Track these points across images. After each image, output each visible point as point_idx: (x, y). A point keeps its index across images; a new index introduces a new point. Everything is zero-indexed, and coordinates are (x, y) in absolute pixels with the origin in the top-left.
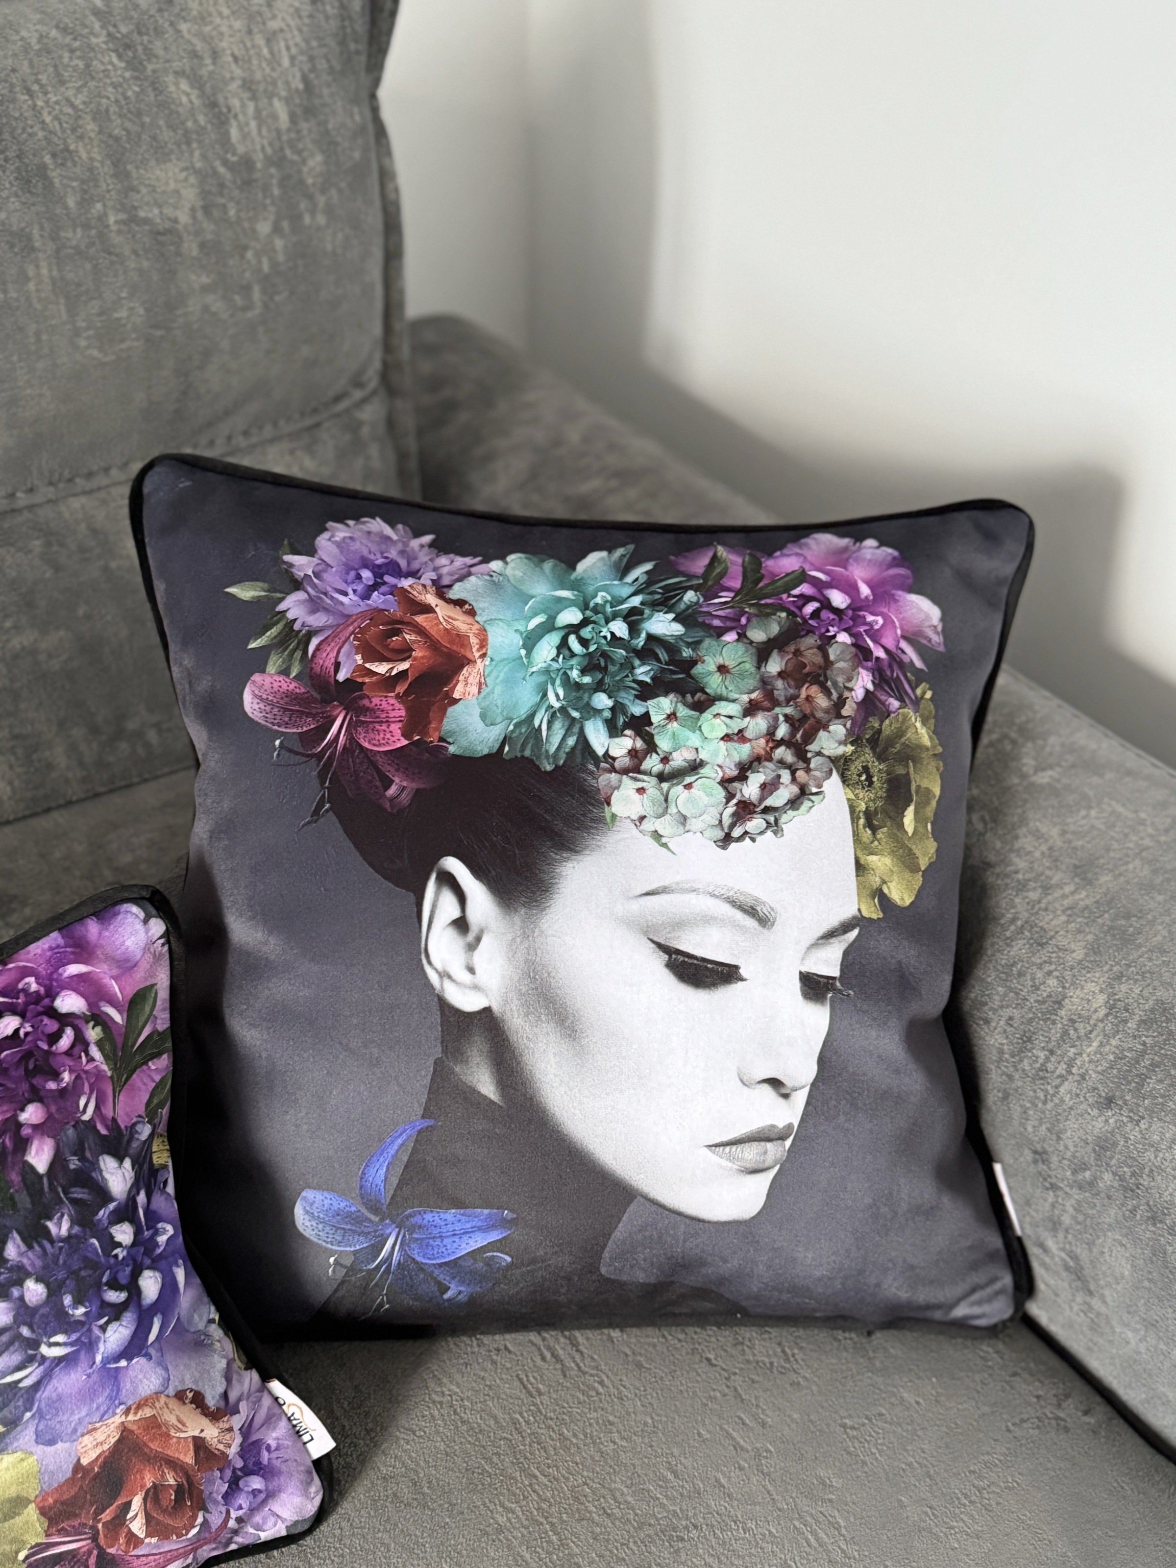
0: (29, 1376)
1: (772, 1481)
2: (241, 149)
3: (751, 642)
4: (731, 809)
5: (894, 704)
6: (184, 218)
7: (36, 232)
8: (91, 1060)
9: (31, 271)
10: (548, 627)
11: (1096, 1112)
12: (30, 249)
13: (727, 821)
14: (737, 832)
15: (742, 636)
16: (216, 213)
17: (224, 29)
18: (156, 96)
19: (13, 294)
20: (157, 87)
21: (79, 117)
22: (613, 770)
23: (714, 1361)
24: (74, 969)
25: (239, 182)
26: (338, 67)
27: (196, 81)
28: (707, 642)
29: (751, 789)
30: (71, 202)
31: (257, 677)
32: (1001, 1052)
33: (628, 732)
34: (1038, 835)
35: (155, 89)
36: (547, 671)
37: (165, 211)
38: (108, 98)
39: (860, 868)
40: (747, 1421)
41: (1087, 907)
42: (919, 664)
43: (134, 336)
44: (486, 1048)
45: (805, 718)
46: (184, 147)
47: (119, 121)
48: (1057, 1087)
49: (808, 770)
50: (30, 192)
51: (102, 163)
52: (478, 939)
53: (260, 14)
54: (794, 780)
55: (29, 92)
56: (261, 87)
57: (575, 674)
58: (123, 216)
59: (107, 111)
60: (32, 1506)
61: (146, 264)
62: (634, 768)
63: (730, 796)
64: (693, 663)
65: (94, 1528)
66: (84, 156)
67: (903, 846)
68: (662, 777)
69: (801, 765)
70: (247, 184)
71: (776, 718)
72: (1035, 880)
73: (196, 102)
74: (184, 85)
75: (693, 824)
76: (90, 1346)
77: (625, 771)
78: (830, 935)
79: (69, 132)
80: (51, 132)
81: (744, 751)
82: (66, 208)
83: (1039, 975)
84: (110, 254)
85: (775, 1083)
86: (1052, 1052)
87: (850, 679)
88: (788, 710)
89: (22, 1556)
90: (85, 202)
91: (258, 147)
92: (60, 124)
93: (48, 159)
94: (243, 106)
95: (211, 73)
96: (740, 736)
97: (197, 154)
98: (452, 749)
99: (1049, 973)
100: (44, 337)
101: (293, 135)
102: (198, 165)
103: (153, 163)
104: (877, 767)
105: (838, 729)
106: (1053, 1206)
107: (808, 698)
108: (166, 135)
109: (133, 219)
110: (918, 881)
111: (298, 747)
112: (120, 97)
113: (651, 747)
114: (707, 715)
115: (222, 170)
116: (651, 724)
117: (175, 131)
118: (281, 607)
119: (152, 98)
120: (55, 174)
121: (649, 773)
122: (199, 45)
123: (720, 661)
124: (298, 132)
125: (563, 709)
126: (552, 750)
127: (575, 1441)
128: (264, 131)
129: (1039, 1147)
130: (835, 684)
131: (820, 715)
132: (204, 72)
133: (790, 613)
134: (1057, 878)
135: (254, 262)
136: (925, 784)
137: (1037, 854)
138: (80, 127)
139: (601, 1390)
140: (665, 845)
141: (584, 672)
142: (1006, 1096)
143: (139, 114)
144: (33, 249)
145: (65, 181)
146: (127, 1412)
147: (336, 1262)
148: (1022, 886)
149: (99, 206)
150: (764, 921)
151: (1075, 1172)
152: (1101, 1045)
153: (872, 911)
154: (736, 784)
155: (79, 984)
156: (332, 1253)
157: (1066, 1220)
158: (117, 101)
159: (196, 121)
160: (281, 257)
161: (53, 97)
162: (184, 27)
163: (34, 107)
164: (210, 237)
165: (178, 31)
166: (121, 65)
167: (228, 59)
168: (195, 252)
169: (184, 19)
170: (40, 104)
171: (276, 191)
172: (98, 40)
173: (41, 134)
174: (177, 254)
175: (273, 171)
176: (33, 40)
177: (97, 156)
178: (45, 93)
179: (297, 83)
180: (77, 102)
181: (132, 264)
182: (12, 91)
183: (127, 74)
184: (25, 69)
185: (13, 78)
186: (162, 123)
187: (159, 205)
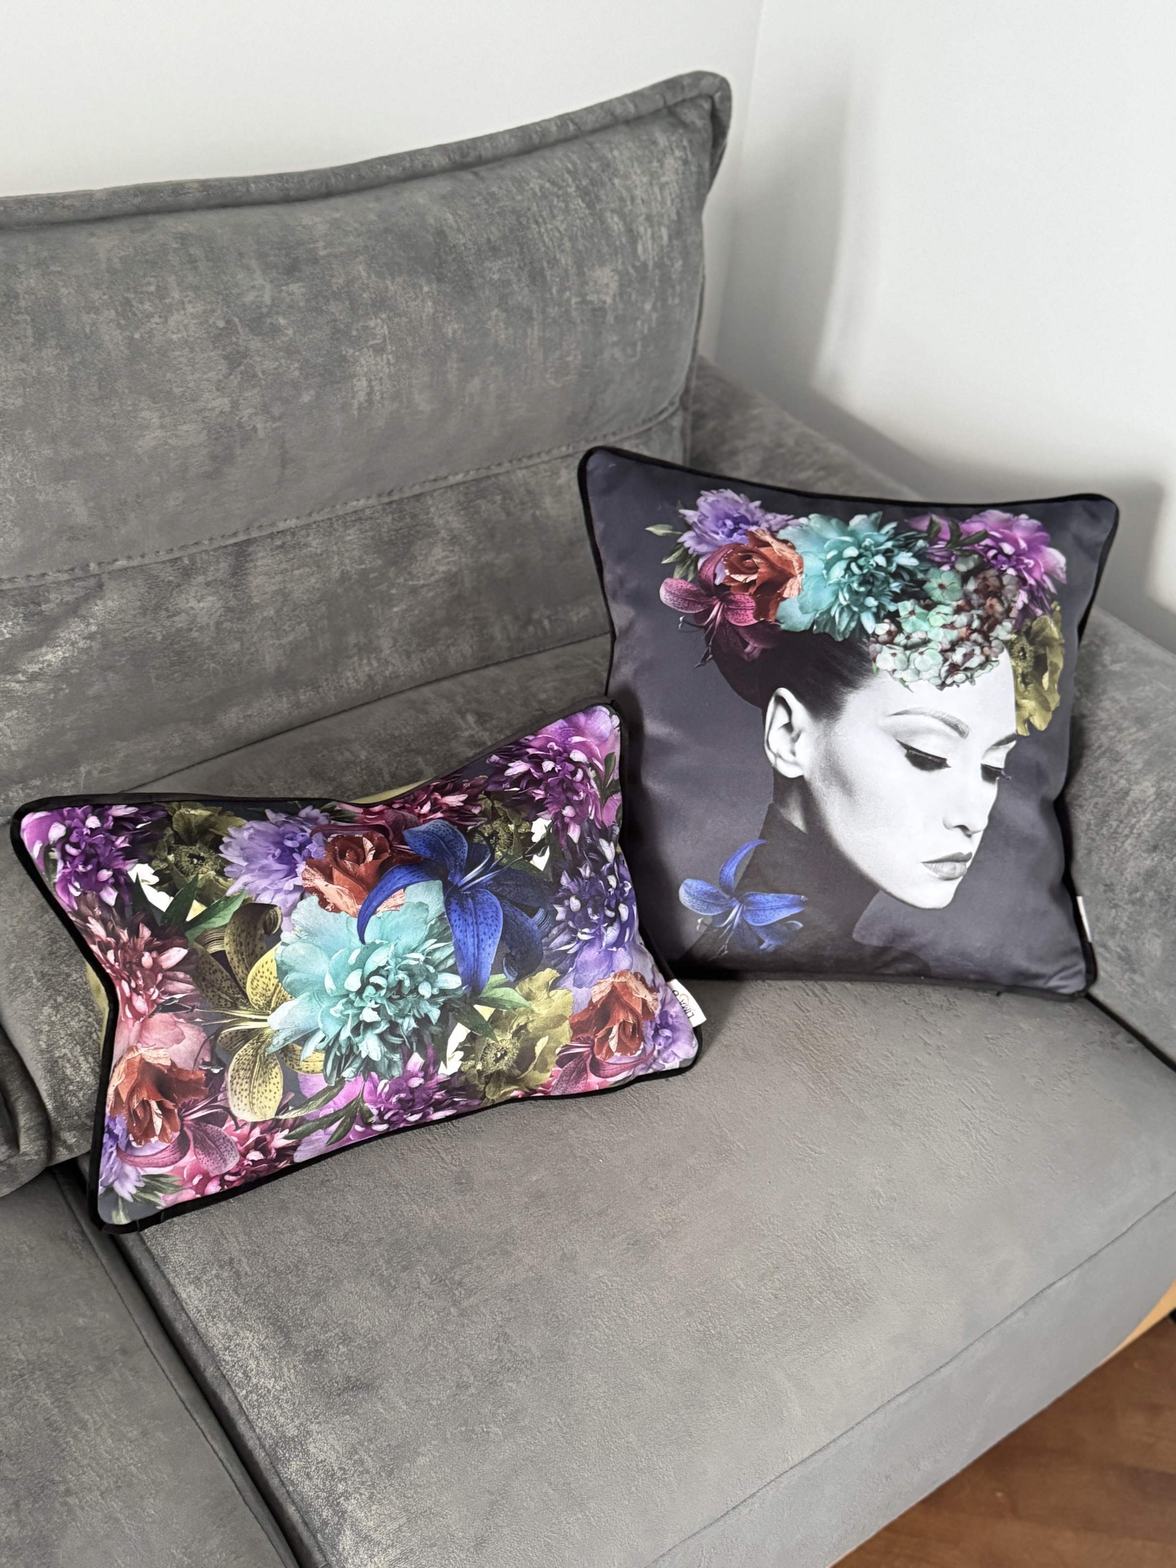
0: (572, 948)
1: (948, 1061)
2: (642, 258)
3: (958, 572)
4: (946, 668)
5: (1039, 612)
6: (609, 300)
7: (535, 308)
8: (592, 787)
9: (529, 331)
10: (839, 558)
11: (1146, 855)
12: (531, 319)
13: (943, 674)
14: (949, 681)
15: (953, 568)
16: (626, 297)
17: (638, 183)
18: (601, 225)
19: (518, 345)
21: (562, 238)
22: (877, 642)
23: (908, 1002)
24: (576, 739)
25: (639, 279)
27: (623, 216)
28: (932, 570)
29: (957, 657)
30: (554, 290)
31: (668, 580)
32: (1089, 825)
33: (886, 620)
34: (1114, 700)
35: (601, 221)
36: (838, 583)
37: (600, 296)
38: (577, 227)
39: (1018, 706)
40: (930, 1032)
41: (1144, 741)
42: (1053, 590)
43: (574, 372)
44: (799, 799)
45: (989, 617)
46: (613, 257)
47: (582, 241)
48: (1123, 843)
49: (990, 647)
50: (535, 284)
51: (572, 266)
52: (798, 736)
53: (656, 172)
54: (982, 653)
55: (537, 223)
56: (656, 219)
57: (855, 586)
58: (579, 299)
59: (576, 235)
60: (567, 1022)
62: (890, 640)
63: (946, 660)
64: (924, 582)
65: (593, 1041)
66: (563, 262)
67: (1042, 696)
68: (906, 648)
69: (986, 644)
70: (644, 279)
71: (972, 616)
72: (1113, 724)
73: (622, 229)
74: (616, 219)
75: (925, 675)
76: (600, 936)
77: (884, 643)
78: (1000, 743)
79: (557, 248)
80: (548, 248)
81: (954, 635)
82: (552, 294)
83: (1115, 778)
84: (570, 322)
85: (963, 828)
86: (1121, 822)
87: (1014, 596)
88: (980, 612)
89: (557, 1051)
90: (561, 291)
91: (651, 257)
92: (553, 243)
93: (545, 264)
94: (646, 230)
95: (631, 211)
96: (952, 626)
97: (620, 261)
98: (783, 627)
99: (1121, 777)
100: (529, 372)
101: (669, 249)
102: (620, 267)
103: (597, 267)
104: (1029, 648)
105: (1008, 625)
106: (1114, 918)
107: (991, 606)
108: (605, 249)
109: (584, 302)
110: (1050, 716)
111: (693, 621)
112: (583, 226)
113: (900, 630)
114: (933, 612)
115: (631, 271)
116: (899, 616)
117: (610, 247)
118: (681, 540)
119: (599, 227)
120: (548, 273)
121: (898, 645)
122: (625, 194)
123: (940, 581)
124: (672, 247)
125: (848, 606)
126: (842, 628)
127: (832, 1035)
128: (655, 246)
129: (1108, 882)
130: (1006, 598)
131: (997, 616)
132: (626, 210)
133: (981, 556)
134: (1126, 724)
135: (640, 327)
136: (1055, 660)
137: (1113, 711)
138: (562, 244)
139: (843, 1011)
140: (907, 687)
141: (860, 584)
142: (1089, 852)
143: (592, 237)
145: (553, 278)
146: (615, 976)
147: (702, 922)
148: (1105, 728)
149: (568, 293)
150: (962, 733)
151: (1130, 894)
152: (1152, 815)
153: (1023, 732)
154: (949, 654)
155: (582, 746)
156: (699, 916)
157: (1122, 926)
158: (581, 228)
159: (621, 241)
160: (654, 324)
161: (549, 226)
162: (616, 181)
163: (539, 232)
164: (620, 312)
165: (613, 184)
166: (583, 205)
167: (639, 201)
168: (612, 321)
169: (616, 176)
170: (543, 230)
171: (657, 284)
172: (572, 190)
173: (543, 249)
174: (603, 323)
175: (657, 271)
176: (537, 190)
177: (570, 262)
178: (545, 223)
179: (674, 217)
180: (562, 229)
181: (579, 329)
182: (528, 223)
183: (587, 212)
184: (534, 208)
185: (529, 214)
186: (603, 242)
187: (598, 293)
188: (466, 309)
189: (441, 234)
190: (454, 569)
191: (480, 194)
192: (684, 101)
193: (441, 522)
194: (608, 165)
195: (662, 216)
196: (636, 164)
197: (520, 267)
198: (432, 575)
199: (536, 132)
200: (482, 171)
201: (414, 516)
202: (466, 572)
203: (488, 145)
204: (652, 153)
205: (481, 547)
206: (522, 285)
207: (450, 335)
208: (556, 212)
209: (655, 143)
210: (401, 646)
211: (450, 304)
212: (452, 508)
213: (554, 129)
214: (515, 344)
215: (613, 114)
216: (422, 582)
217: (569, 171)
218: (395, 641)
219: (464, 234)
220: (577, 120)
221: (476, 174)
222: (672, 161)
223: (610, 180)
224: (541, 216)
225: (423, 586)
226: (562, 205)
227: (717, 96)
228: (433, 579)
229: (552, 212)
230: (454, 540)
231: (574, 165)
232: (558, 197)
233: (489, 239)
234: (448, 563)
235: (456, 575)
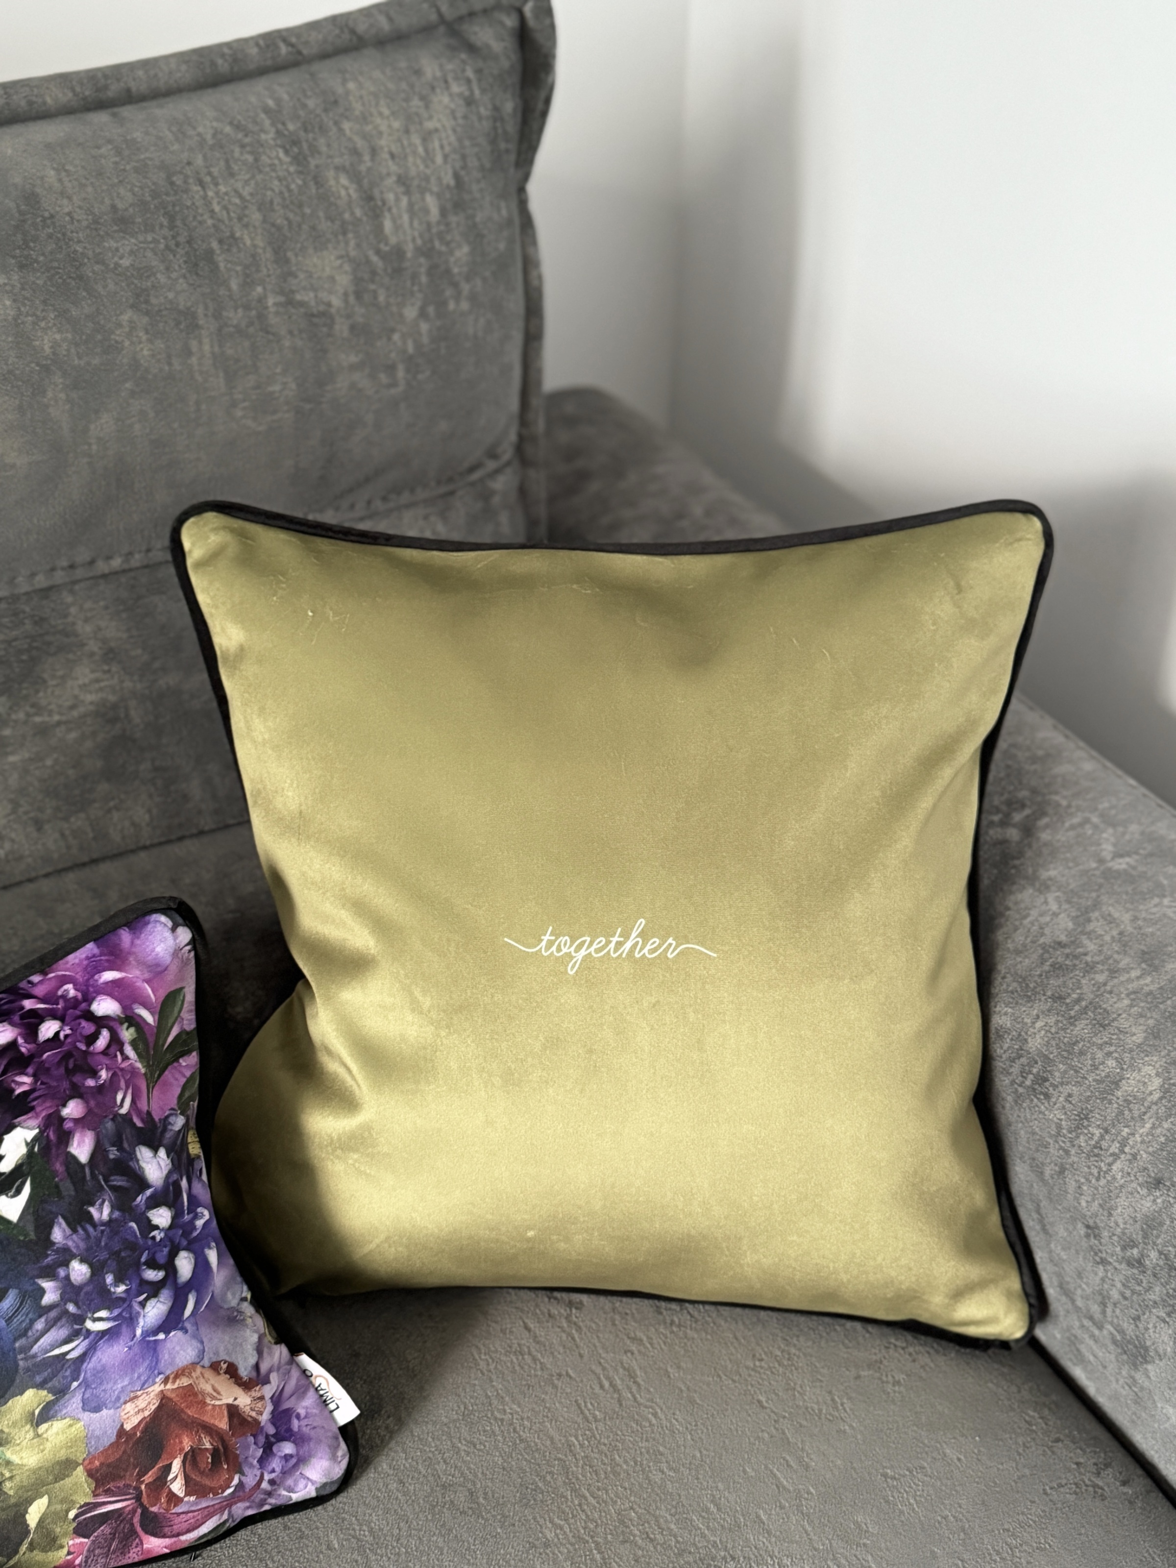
1: (810, 1522)
2: (393, 240)
6: (336, 301)
7: (200, 311)
9: (194, 345)
11: (1144, 1192)
12: (194, 327)
16: (367, 298)
17: (383, 128)
18: (317, 189)
19: (177, 366)
20: (318, 181)
21: (246, 207)
23: (765, 1404)
25: (389, 270)
26: (488, 165)
27: (356, 177)
30: (234, 285)
32: (1059, 1127)
34: (1110, 920)
35: (317, 183)
37: (320, 295)
38: (273, 190)
40: (792, 1463)
41: (1150, 993)
43: (285, 408)
46: (341, 237)
47: (282, 211)
48: (1110, 1165)
50: (197, 274)
51: (264, 249)
53: (417, 114)
55: (201, 183)
56: (416, 183)
58: (281, 299)
59: (271, 202)
61: (299, 343)
65: (138, 1488)
66: (248, 242)
70: (398, 271)
72: (1103, 963)
73: (354, 195)
74: (344, 180)
79: (235, 220)
80: (219, 220)
82: (229, 289)
83: (1099, 1055)
84: (268, 332)
86: (1107, 1131)
89: (70, 1517)
90: (247, 286)
91: (409, 238)
92: (228, 213)
93: (215, 245)
94: (397, 200)
95: (369, 169)
97: (352, 243)
99: (1109, 1054)
100: (204, 407)
101: (442, 228)
102: (353, 253)
103: (311, 251)
106: (1103, 1280)
108: (324, 225)
109: (290, 302)
112: (284, 190)
115: (375, 259)
117: (333, 221)
119: (314, 191)
120: (221, 259)
122: (360, 143)
124: (447, 225)
127: (625, 1467)
128: (416, 223)
129: (1091, 1223)
132: (363, 168)
134: (1125, 962)
135: (399, 343)
137: (1107, 938)
138: (246, 216)
139: (654, 1421)
142: (1062, 1171)
143: (301, 206)
144: (197, 326)
145: (229, 265)
146: (166, 1381)
148: (1090, 968)
149: (259, 289)
151: (1124, 1248)
152: (1153, 1127)
157: (1115, 1295)
158: (281, 193)
159: (352, 213)
160: (425, 340)
161: (222, 189)
162: (346, 126)
163: (205, 197)
164: (361, 320)
165: (341, 130)
166: (287, 159)
167: (386, 156)
168: (346, 333)
169: (347, 118)
170: (210, 194)
171: (424, 279)
172: (268, 137)
173: (210, 222)
174: (329, 335)
175: (422, 260)
176: (209, 137)
177: (260, 243)
178: (216, 184)
179: (449, 180)
180: (246, 193)
181: (287, 343)
182: (185, 182)
183: (292, 169)
184: (199, 161)
185: (188, 171)
186: (321, 214)
187: (315, 290)
188: (74, 312)
189: (31, 199)
190: (112, 698)
191: (109, 141)
192: (472, 14)
193: (88, 628)
194: (336, 102)
195: (427, 179)
196: (382, 102)
197: (167, 247)
198: (73, 707)
199: (223, 55)
200: (126, 111)
201: (40, 621)
202: (133, 703)
203: (140, 73)
204: (412, 86)
205: (157, 665)
206: (174, 275)
207: (47, 350)
208: (236, 168)
209: (418, 72)
210: (26, 813)
211: (45, 302)
212: (106, 608)
213: (254, 51)
214: (170, 364)
215: (353, 32)
216: (56, 718)
217: (267, 111)
218: (16, 805)
219: (70, 198)
220: (294, 40)
221: (114, 115)
222: (446, 100)
223: (336, 123)
224: (210, 174)
225: (59, 723)
226: (250, 158)
227: (528, 9)
228: (75, 713)
229: (228, 167)
230: (110, 655)
231: (278, 101)
232: (243, 146)
233: (114, 207)
234: (101, 689)
235: (115, 706)
